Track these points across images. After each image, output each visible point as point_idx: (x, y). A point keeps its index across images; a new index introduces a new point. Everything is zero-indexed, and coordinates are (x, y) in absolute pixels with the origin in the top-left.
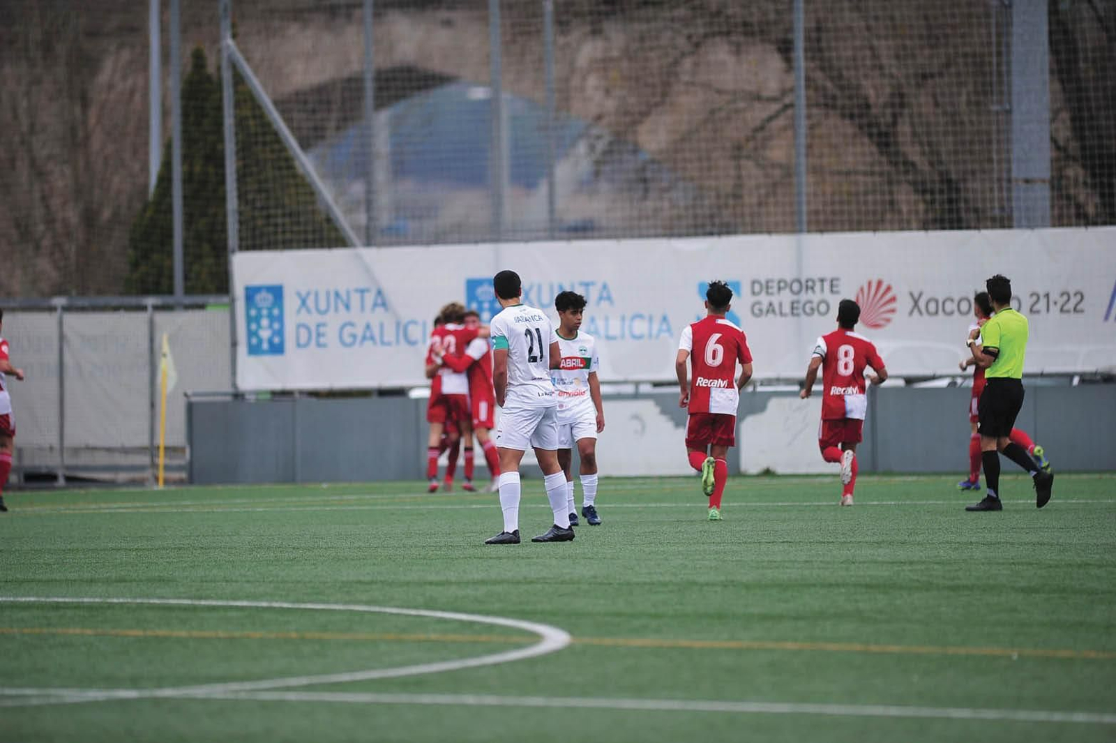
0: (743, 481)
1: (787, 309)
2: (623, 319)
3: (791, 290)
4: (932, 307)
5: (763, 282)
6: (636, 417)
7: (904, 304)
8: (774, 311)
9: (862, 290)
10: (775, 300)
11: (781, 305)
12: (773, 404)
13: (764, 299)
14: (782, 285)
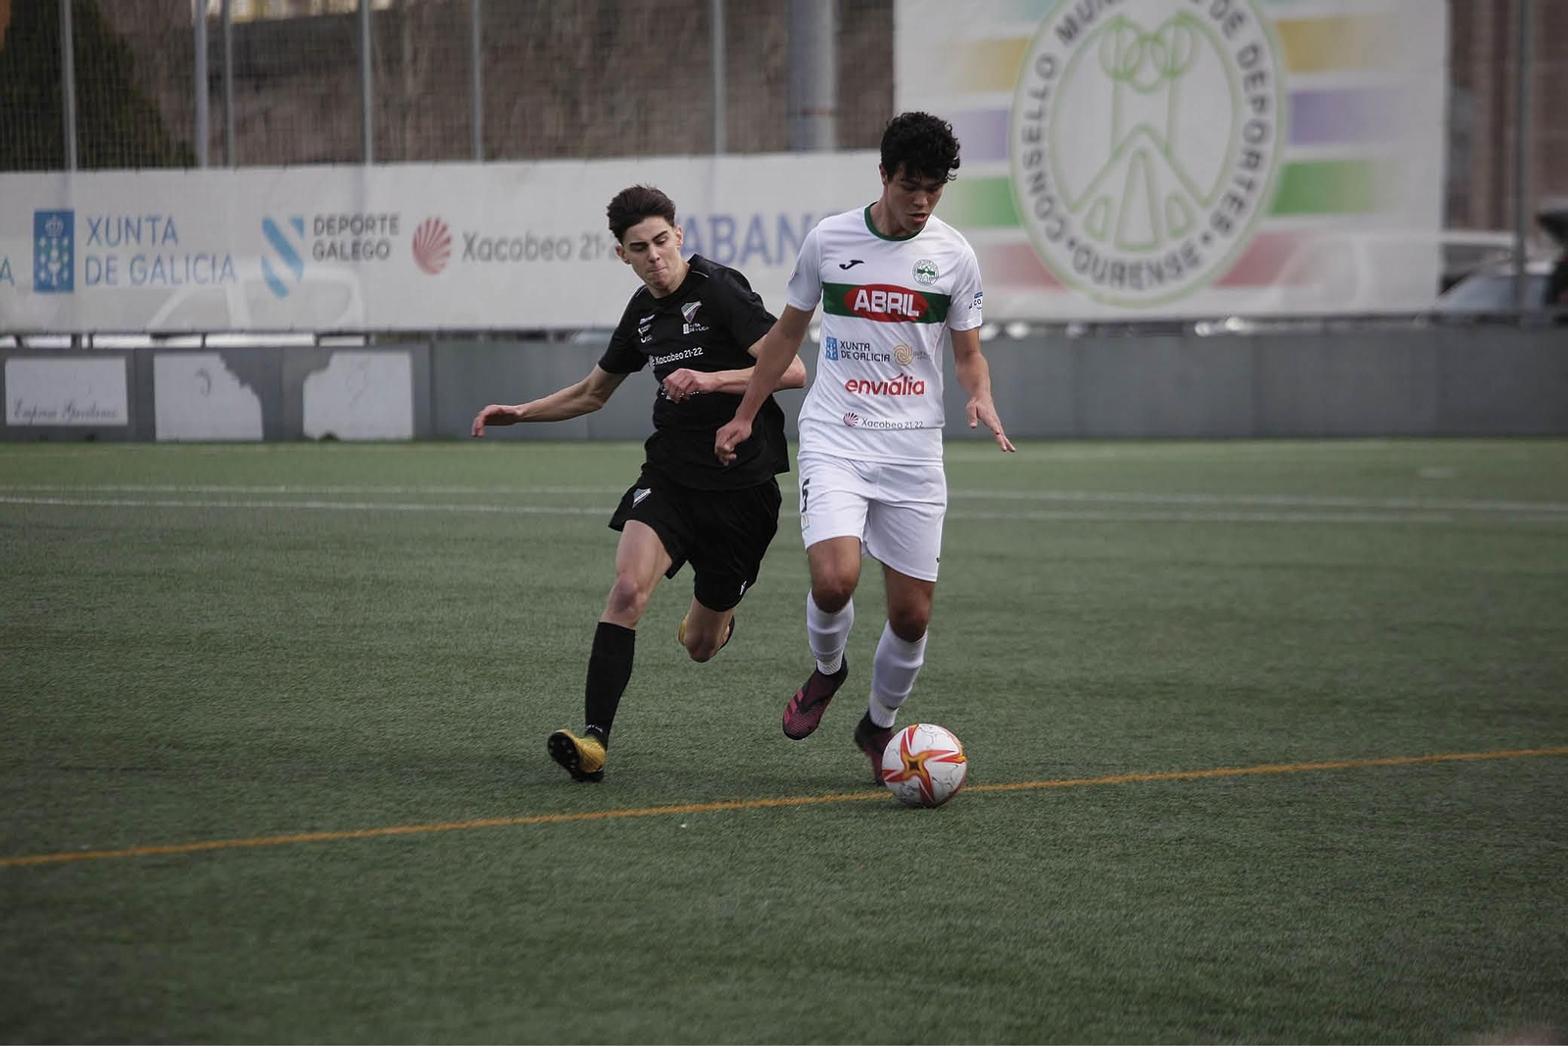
0: (306, 448)
1: (348, 250)
2: (187, 259)
3: (353, 230)
4: (486, 249)
5: (326, 220)
6: (203, 373)
7: (458, 246)
8: (335, 252)
9: (420, 229)
10: (338, 239)
11: (342, 247)
12: (336, 360)
13: (327, 240)
14: (344, 223)
